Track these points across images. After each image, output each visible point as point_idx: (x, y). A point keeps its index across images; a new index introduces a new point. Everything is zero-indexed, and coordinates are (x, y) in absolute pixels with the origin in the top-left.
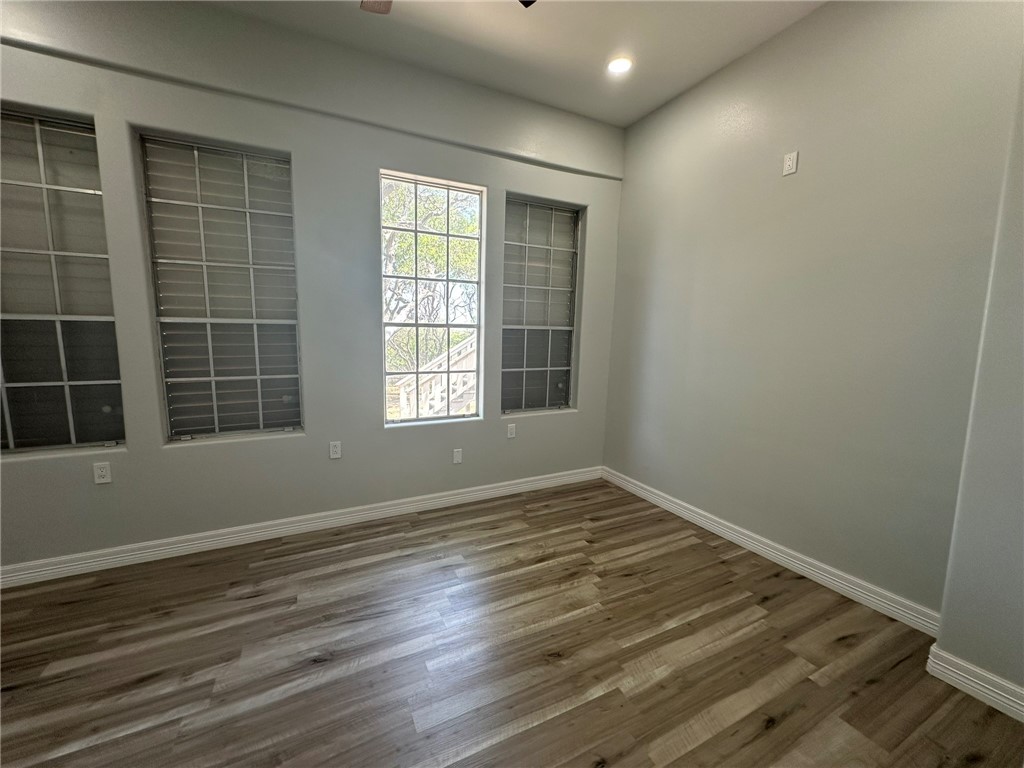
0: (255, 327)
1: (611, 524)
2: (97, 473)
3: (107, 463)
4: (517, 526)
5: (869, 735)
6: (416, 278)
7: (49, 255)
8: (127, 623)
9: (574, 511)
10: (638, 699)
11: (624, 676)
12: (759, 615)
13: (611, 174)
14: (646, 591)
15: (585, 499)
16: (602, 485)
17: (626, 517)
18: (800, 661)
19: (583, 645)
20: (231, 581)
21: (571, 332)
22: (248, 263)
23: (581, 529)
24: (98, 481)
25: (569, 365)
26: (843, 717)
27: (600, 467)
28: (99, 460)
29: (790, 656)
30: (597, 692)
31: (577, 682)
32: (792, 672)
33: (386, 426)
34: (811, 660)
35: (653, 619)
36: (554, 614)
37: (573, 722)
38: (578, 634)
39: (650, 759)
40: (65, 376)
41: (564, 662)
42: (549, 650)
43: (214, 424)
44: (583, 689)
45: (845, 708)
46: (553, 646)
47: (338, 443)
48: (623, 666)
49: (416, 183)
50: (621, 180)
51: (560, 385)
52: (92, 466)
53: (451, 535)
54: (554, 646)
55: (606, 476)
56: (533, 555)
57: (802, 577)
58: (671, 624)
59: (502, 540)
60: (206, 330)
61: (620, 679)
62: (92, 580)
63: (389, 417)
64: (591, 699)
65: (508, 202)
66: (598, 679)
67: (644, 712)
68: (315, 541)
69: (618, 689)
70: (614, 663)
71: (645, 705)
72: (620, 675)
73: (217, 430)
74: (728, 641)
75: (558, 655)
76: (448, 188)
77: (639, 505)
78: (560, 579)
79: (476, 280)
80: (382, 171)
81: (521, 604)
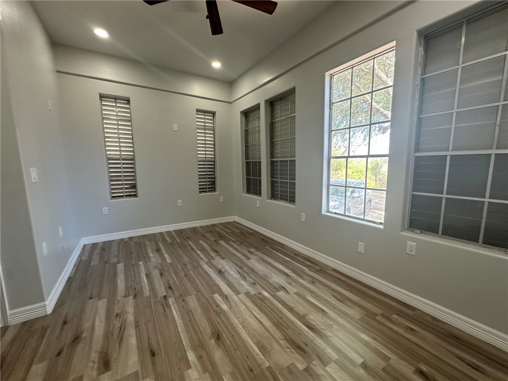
11: (199, 373)
19: (226, 351)
30: (191, 356)
31: (200, 347)
36: (253, 337)
37: (177, 344)
38: (235, 349)
39: (146, 378)
41: (213, 341)
42: (222, 334)
44: (194, 349)
48: (207, 374)
54: (225, 336)
61: (198, 370)
62: (251, 231)
64: (187, 353)
66: (200, 358)
69: (190, 367)
70: (210, 368)
72: (201, 371)
75: (218, 338)
78: (291, 340)
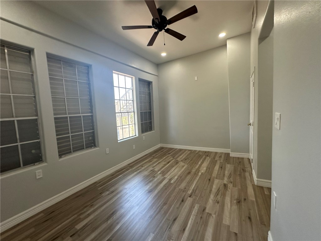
0: (82, 116)
1: (173, 153)
2: (37, 174)
3: (41, 170)
4: (155, 160)
5: (231, 164)
6: (120, 100)
7: (10, 96)
8: (83, 211)
9: (163, 154)
10: (206, 172)
12: (208, 158)
13: (155, 74)
14: (191, 160)
15: (162, 151)
16: (162, 148)
17: (174, 152)
18: (218, 161)
19: (191, 170)
20: (100, 193)
21: (151, 112)
22: (78, 97)
23: (168, 157)
24: (38, 177)
25: (151, 120)
26: (227, 164)
27: (160, 144)
28: (37, 170)
29: (216, 161)
30: (200, 174)
31: (196, 174)
32: (218, 162)
33: (119, 142)
34: (219, 160)
35: (197, 163)
37: (201, 178)
39: (214, 176)
40: (18, 141)
41: (191, 173)
43: (71, 150)
45: (227, 163)
46: (187, 172)
47: (108, 149)
48: (200, 170)
49: (118, 74)
50: (157, 76)
51: (150, 125)
52: (35, 173)
53: (143, 165)
55: (162, 146)
56: (166, 163)
57: (209, 152)
58: (199, 163)
59: (155, 163)
60: (68, 119)
63: (119, 139)
65: (139, 81)
66: (198, 173)
67: (208, 173)
68: (108, 179)
69: (202, 172)
71: (207, 172)
73: (72, 152)
74: (208, 162)
76: (125, 76)
77: (173, 150)
79: (132, 100)
80: (113, 71)
81: (174, 170)
